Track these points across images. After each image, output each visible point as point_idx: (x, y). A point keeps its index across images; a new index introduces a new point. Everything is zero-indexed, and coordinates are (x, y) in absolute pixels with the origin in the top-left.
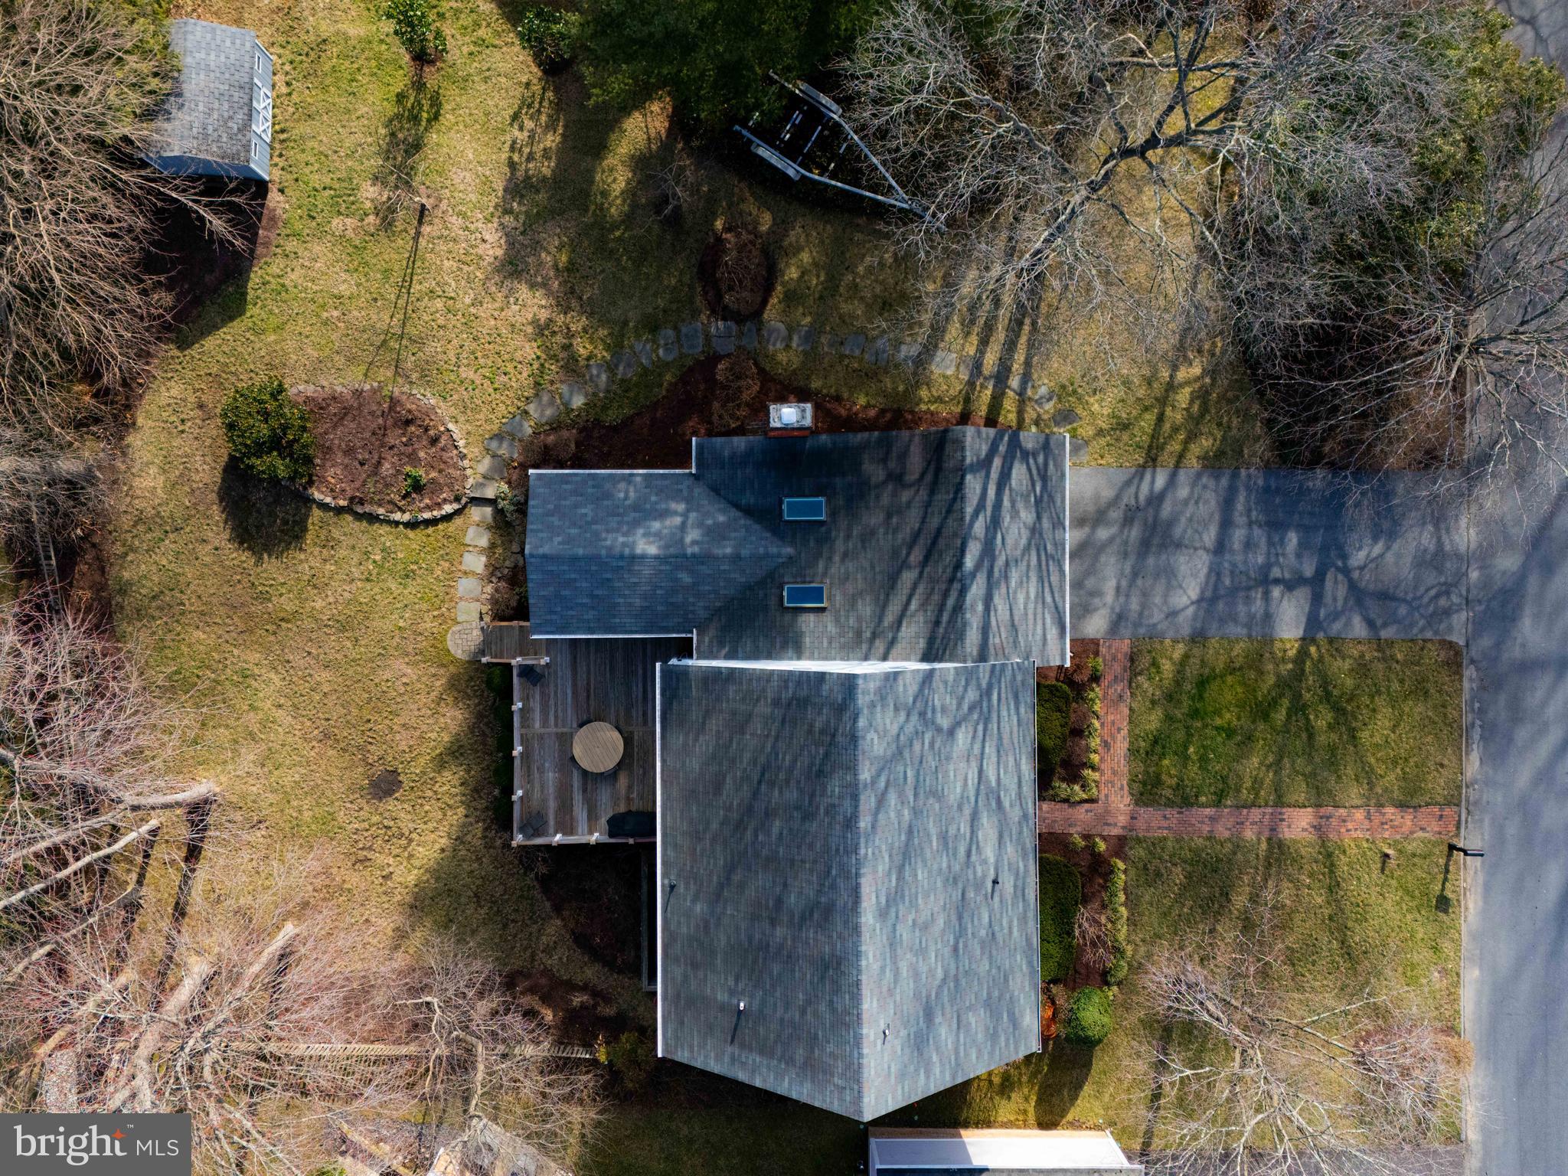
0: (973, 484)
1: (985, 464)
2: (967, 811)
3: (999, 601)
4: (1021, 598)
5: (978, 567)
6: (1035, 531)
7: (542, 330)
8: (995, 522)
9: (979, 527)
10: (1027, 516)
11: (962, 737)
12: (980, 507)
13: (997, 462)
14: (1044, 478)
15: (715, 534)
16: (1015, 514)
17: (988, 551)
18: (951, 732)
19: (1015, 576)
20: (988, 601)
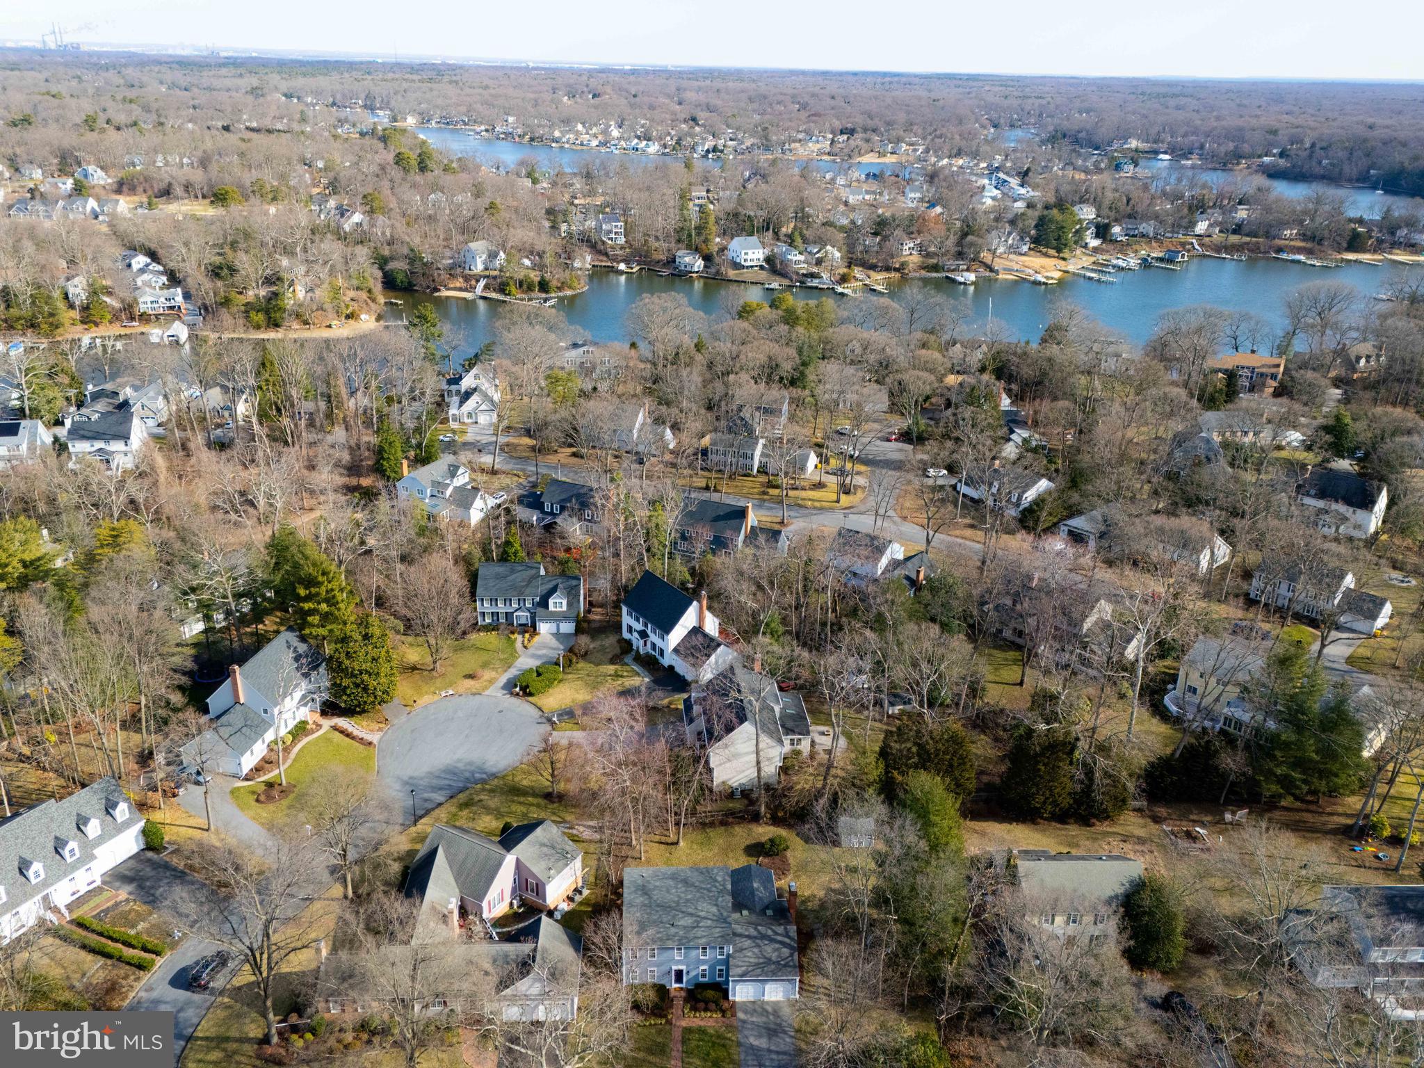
0: (780, 929)
1: (789, 937)
2: (693, 912)
3: (748, 943)
4: (749, 954)
5: (759, 932)
6: (769, 961)
7: (814, 896)
8: (772, 940)
9: (770, 932)
10: (774, 956)
12: (776, 933)
13: (787, 940)
14: (785, 966)
15: (760, 898)
16: (775, 950)
17: (763, 937)
19: (756, 950)
20: (749, 937)
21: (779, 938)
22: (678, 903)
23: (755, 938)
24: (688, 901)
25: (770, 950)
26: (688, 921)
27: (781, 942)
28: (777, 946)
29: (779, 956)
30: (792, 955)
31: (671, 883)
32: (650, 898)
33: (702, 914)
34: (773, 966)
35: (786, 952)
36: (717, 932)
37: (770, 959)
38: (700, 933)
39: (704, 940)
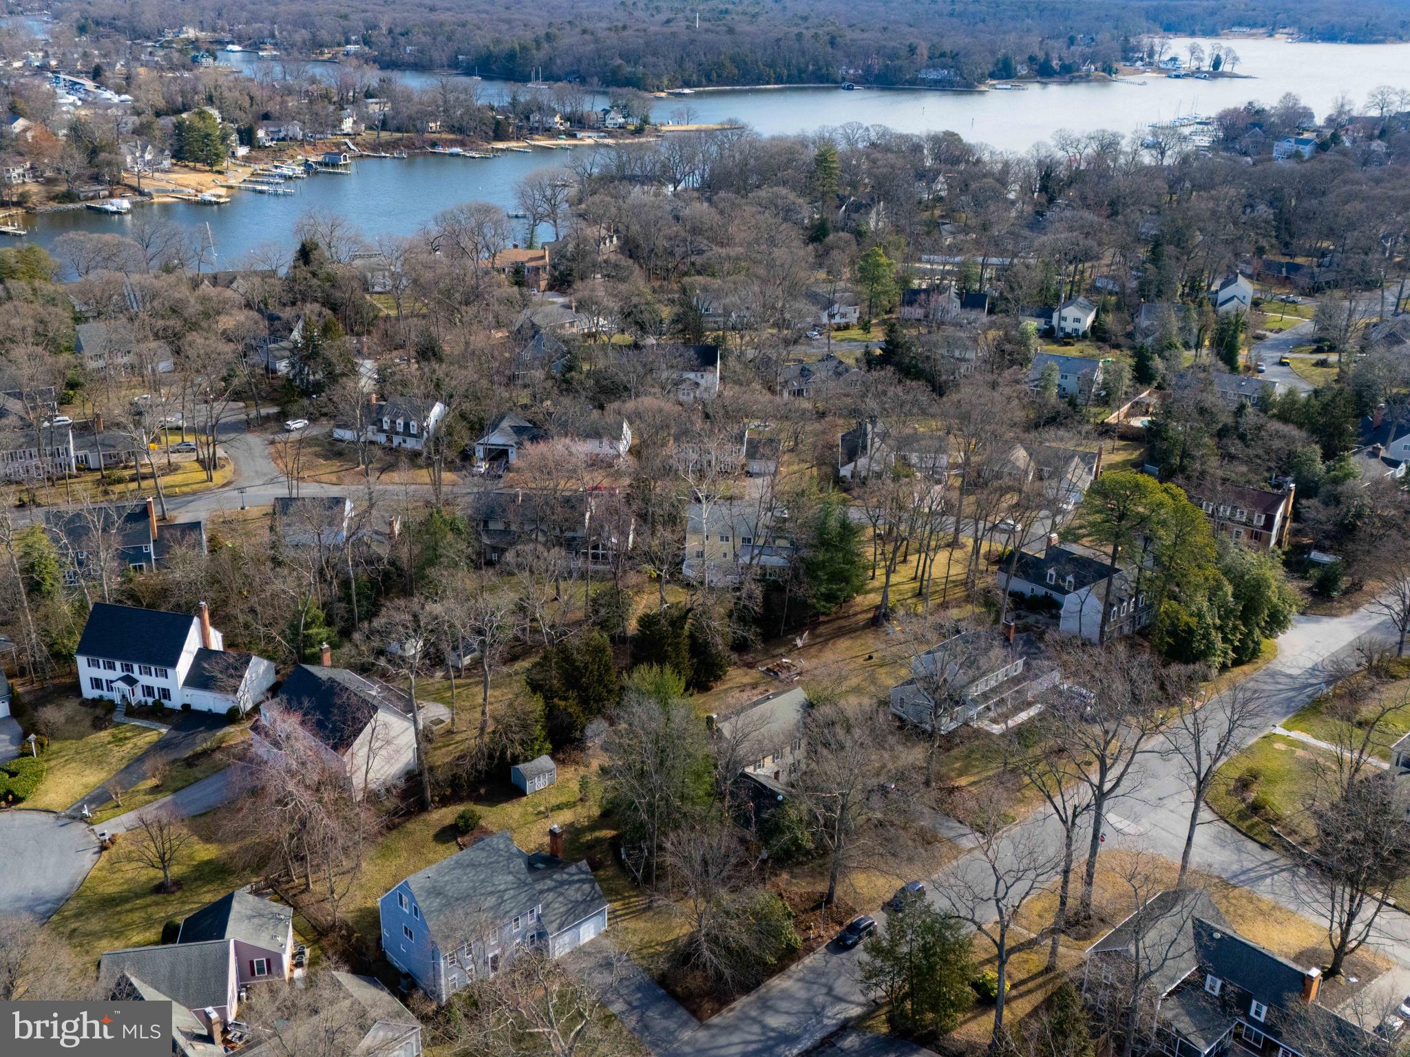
0: (573, 870)
1: (582, 872)
2: (493, 889)
3: (551, 896)
4: (557, 905)
5: (556, 881)
6: (577, 903)
8: (571, 883)
9: (565, 876)
10: (579, 897)
11: (510, 878)
12: (572, 875)
13: (583, 876)
14: (593, 900)
16: (578, 890)
17: (562, 883)
18: (510, 873)
19: (561, 899)
20: (549, 890)
21: (576, 878)
22: (474, 888)
23: (556, 887)
24: (483, 881)
25: (573, 893)
26: (491, 901)
27: (579, 881)
28: (577, 885)
29: (583, 894)
30: (593, 888)
31: (459, 871)
32: (445, 896)
33: (502, 887)
34: (582, 906)
35: (587, 887)
36: (523, 897)
37: (577, 902)
38: (508, 907)
39: (515, 911)
